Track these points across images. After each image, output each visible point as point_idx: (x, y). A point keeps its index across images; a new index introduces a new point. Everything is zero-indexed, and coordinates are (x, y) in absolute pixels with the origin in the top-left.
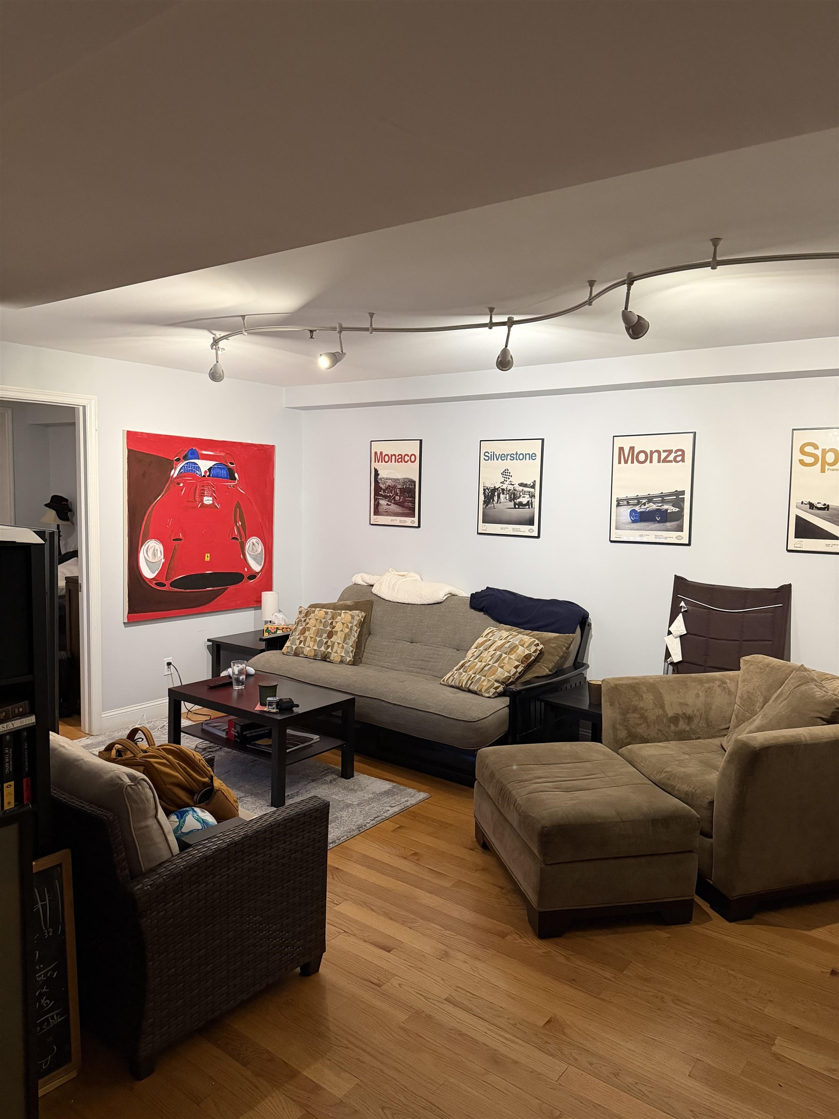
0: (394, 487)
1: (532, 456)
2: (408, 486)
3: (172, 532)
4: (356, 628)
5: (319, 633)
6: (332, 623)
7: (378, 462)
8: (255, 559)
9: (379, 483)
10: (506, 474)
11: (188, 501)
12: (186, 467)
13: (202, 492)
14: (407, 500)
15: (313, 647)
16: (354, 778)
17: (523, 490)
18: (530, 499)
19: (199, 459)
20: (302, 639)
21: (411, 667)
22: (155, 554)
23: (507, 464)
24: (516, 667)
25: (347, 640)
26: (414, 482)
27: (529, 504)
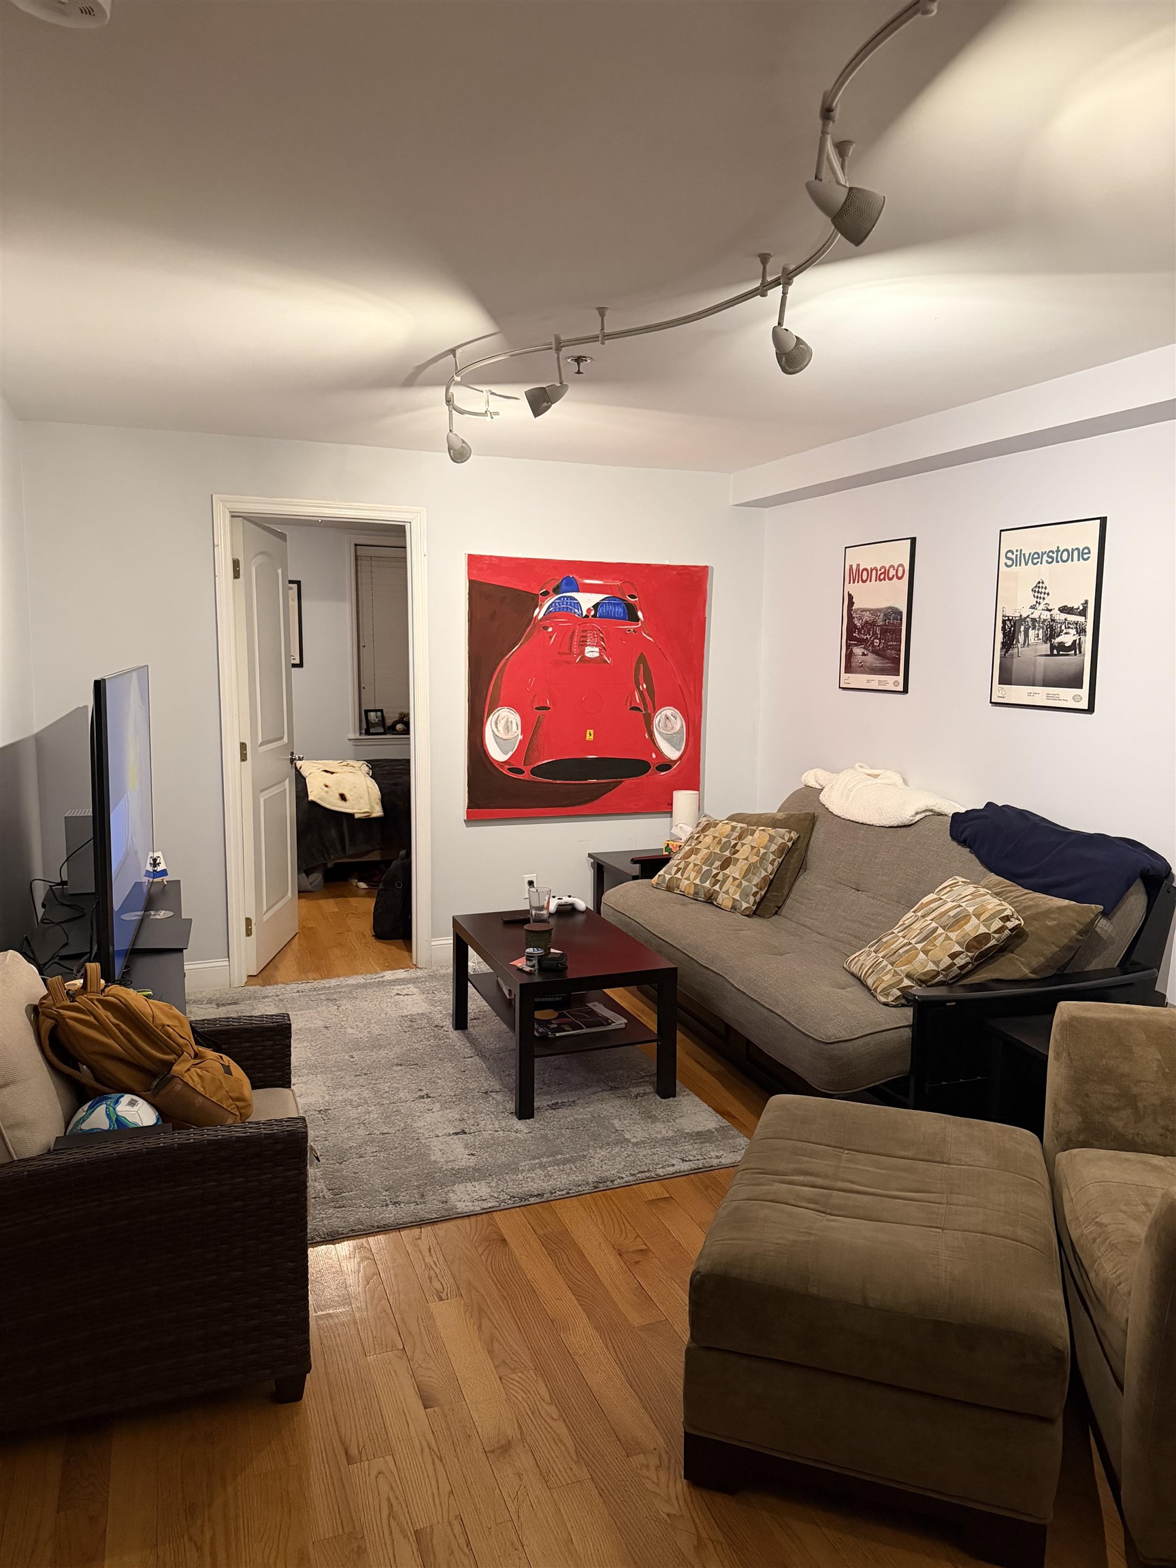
0: (873, 624)
1: (1083, 554)
2: (892, 622)
3: (534, 697)
4: (772, 857)
5: (708, 860)
6: (735, 845)
7: (854, 583)
8: (669, 740)
9: (854, 618)
10: (1039, 590)
11: (559, 653)
12: (557, 604)
13: (582, 639)
14: (890, 645)
15: (694, 879)
16: (675, 1098)
17: (1066, 619)
18: (1076, 637)
19: (579, 591)
20: (681, 866)
21: (842, 932)
22: (508, 727)
23: (1043, 571)
24: (954, 956)
25: (750, 874)
26: (901, 613)
27: (1076, 647)
